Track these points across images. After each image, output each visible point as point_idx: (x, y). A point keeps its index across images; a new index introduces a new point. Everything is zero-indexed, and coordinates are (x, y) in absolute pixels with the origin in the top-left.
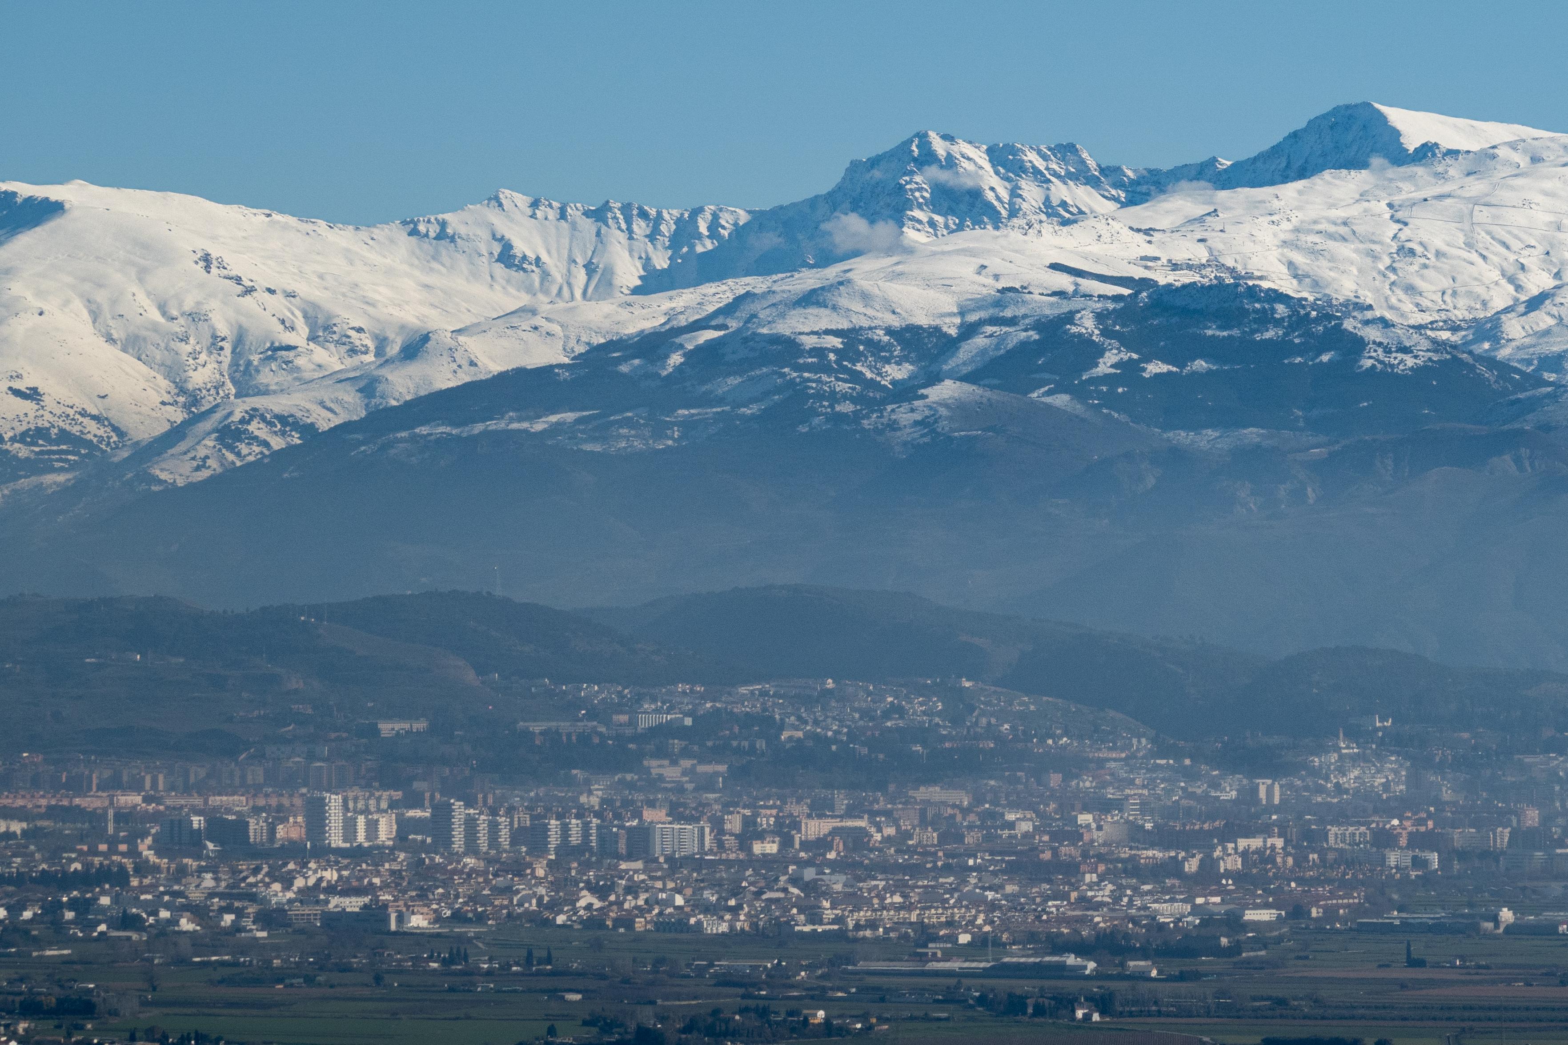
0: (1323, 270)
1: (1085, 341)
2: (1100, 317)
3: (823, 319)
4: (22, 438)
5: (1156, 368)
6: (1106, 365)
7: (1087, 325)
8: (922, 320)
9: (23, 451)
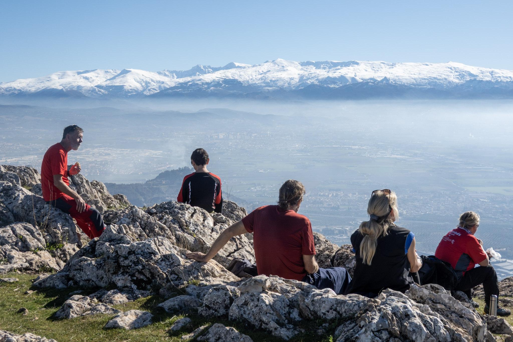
0: (234, 76)
1: (221, 84)
2: (222, 82)
3: (200, 82)
4: (130, 90)
5: (227, 86)
6: (223, 85)
7: (221, 82)
8: (208, 82)
9: (130, 91)
